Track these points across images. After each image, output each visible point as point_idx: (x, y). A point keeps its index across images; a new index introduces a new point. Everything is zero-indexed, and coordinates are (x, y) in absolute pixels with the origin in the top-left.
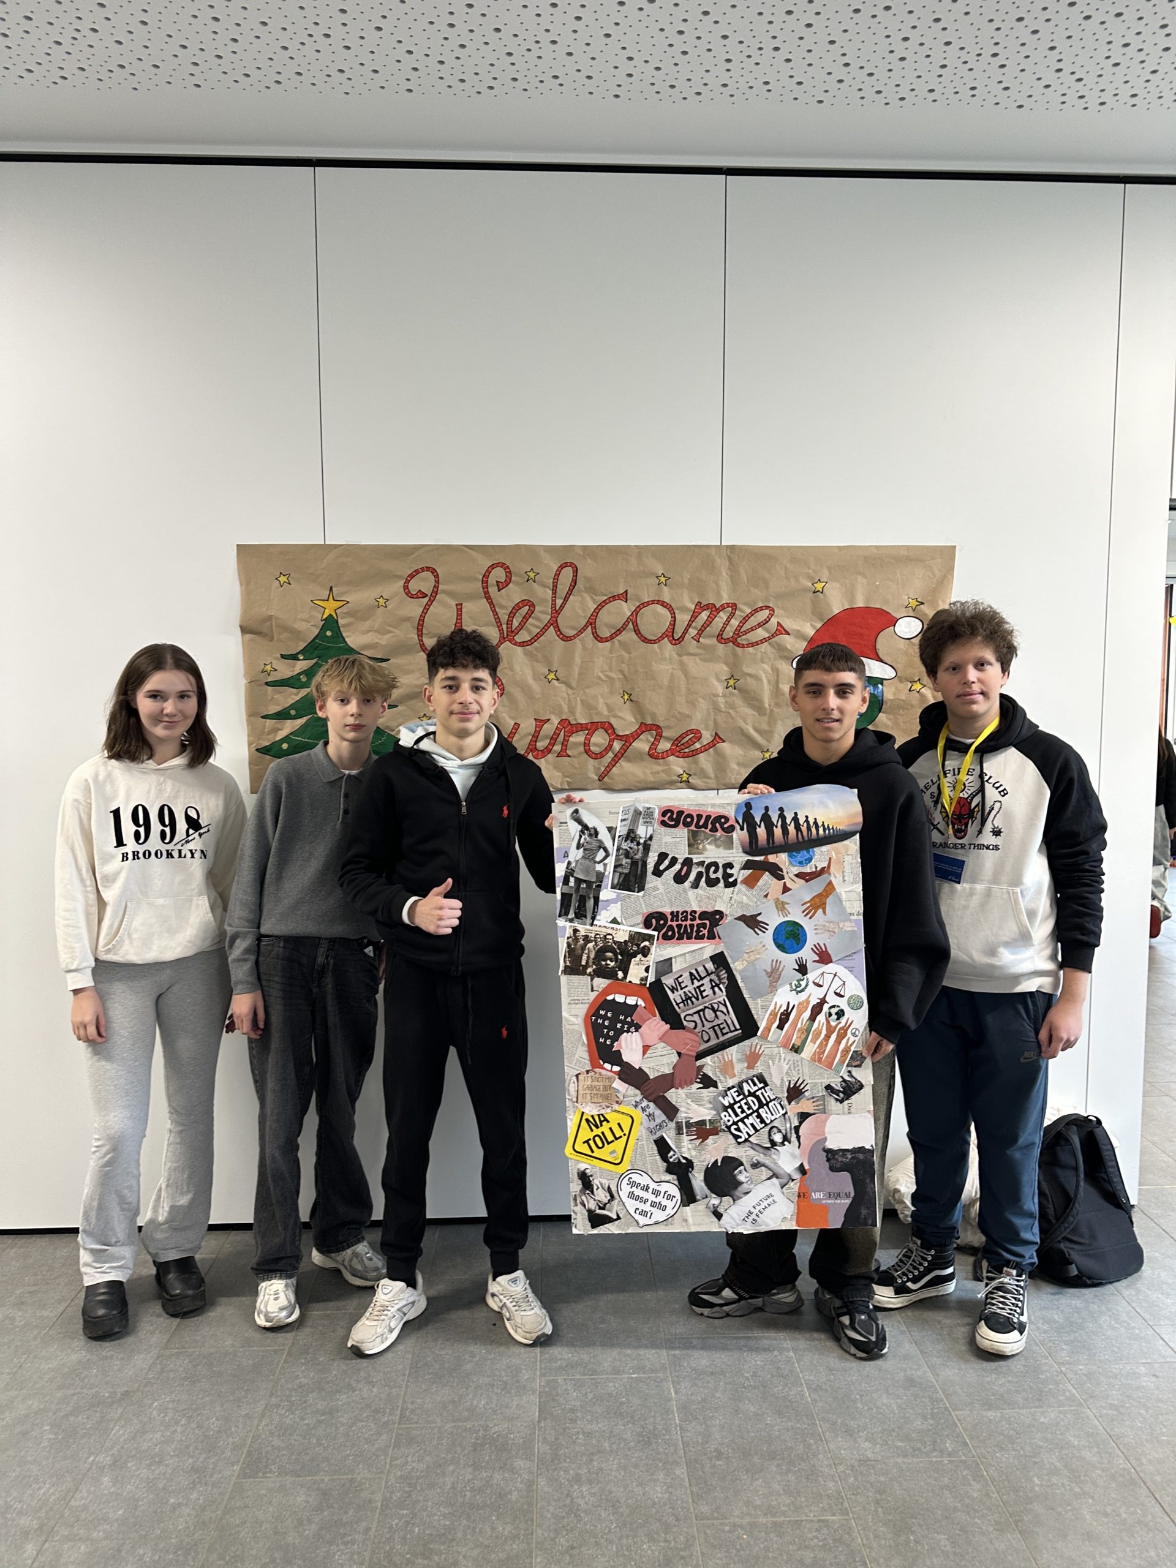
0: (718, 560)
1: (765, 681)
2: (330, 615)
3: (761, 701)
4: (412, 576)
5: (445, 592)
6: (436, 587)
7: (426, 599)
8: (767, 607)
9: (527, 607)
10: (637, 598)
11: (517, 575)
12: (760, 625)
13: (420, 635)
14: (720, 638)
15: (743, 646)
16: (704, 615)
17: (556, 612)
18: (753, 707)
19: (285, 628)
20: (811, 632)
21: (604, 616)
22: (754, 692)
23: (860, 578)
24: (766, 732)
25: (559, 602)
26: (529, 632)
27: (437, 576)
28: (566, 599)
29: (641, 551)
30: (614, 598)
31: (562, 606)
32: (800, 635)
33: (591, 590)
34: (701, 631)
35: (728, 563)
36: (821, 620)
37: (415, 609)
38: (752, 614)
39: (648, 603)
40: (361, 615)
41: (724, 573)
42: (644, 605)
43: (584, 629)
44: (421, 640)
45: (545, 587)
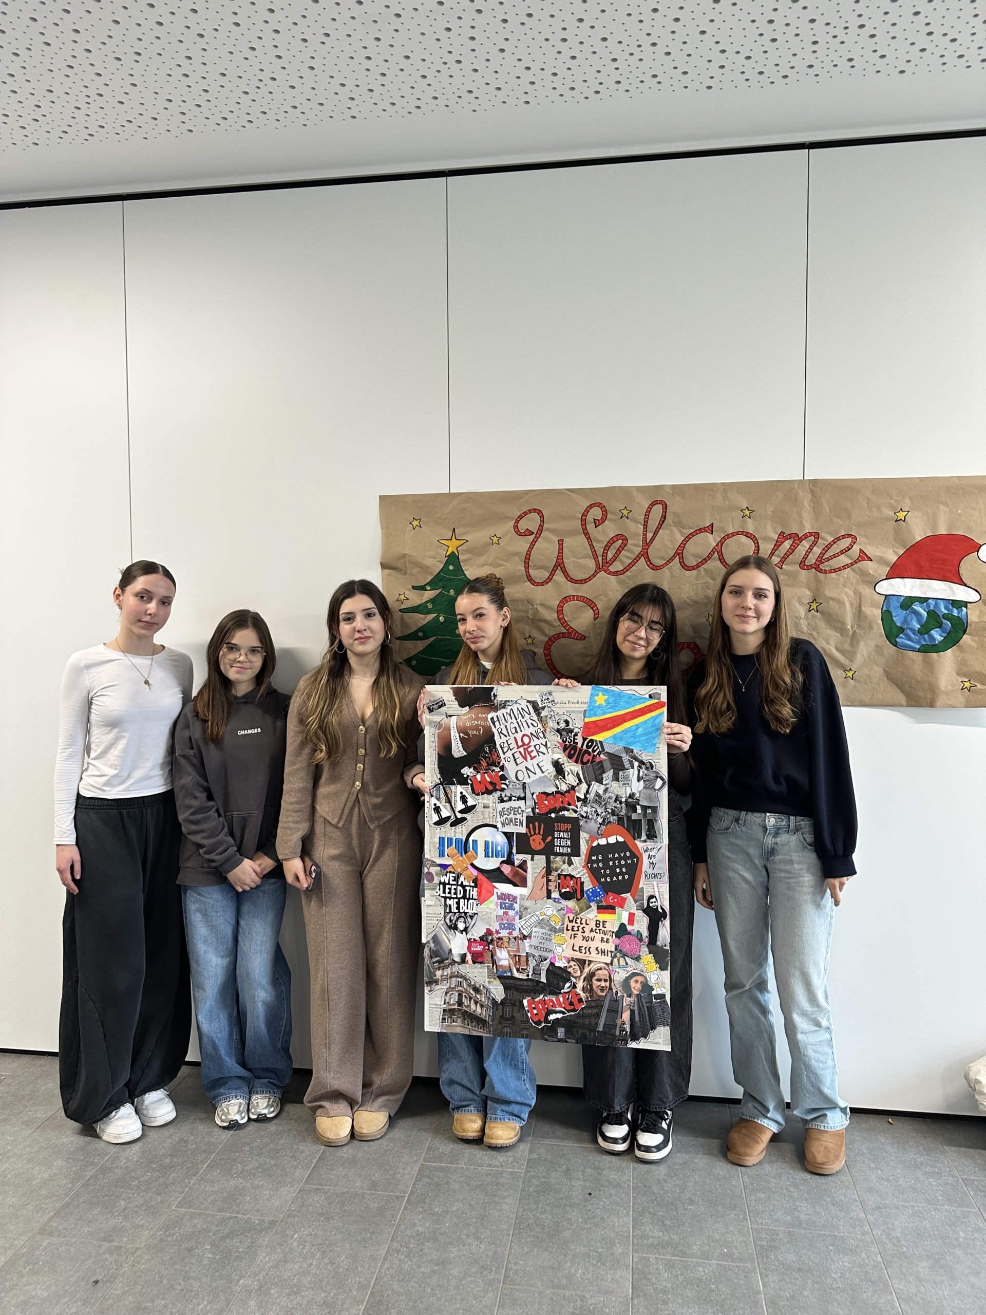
0: (801, 494)
1: (847, 604)
2: (453, 552)
3: (844, 623)
4: (521, 517)
5: (548, 530)
6: (541, 526)
7: (533, 536)
8: (850, 536)
9: (621, 541)
10: (723, 530)
11: (612, 513)
12: (842, 552)
13: (527, 567)
14: (803, 565)
15: (825, 572)
16: (787, 544)
17: (647, 544)
18: (835, 629)
19: (417, 564)
20: (894, 558)
21: (691, 547)
22: (837, 615)
23: (942, 507)
24: (849, 652)
25: (650, 536)
26: (622, 562)
27: (542, 517)
28: (656, 533)
29: (726, 488)
30: (700, 531)
31: (652, 539)
32: (882, 561)
33: (680, 525)
34: (784, 559)
35: (810, 495)
36: (904, 547)
37: (522, 545)
38: (834, 542)
39: (733, 535)
40: (478, 551)
41: (807, 505)
42: (729, 536)
43: (672, 559)
44: (527, 572)
45: (637, 522)
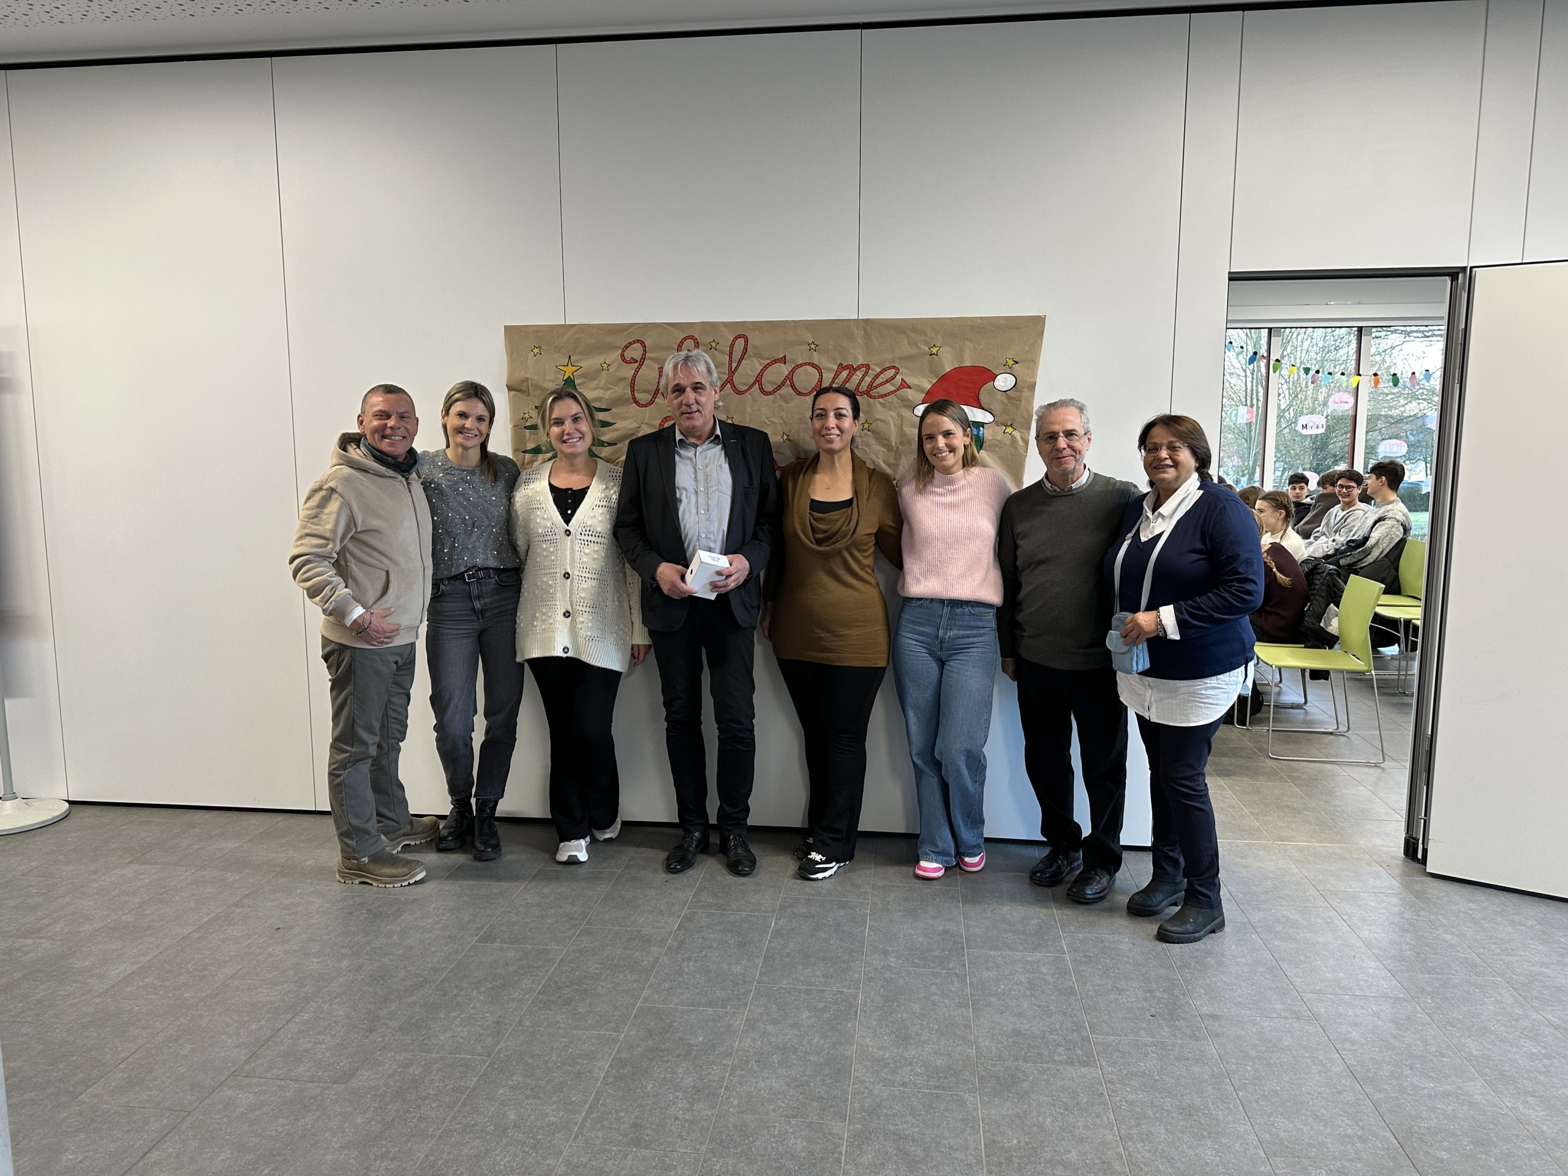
0: (856, 331)
1: (892, 424)
3: (889, 440)
4: (627, 347)
5: (651, 359)
6: (644, 355)
7: (638, 364)
8: (894, 367)
10: (793, 361)
12: (887, 381)
13: (633, 391)
15: (874, 398)
16: (845, 374)
17: (732, 373)
18: (883, 445)
19: (537, 387)
20: (928, 386)
21: (768, 375)
22: (884, 433)
23: (968, 344)
24: (893, 464)
25: (734, 365)
27: (644, 347)
28: (739, 362)
29: (797, 325)
30: (776, 361)
31: (737, 368)
32: (919, 389)
33: (758, 355)
35: (863, 332)
36: (937, 377)
37: (629, 371)
38: (881, 372)
39: (802, 365)
40: (592, 376)
41: (860, 341)
42: (799, 366)
43: (753, 385)
44: (633, 395)
45: (724, 353)
